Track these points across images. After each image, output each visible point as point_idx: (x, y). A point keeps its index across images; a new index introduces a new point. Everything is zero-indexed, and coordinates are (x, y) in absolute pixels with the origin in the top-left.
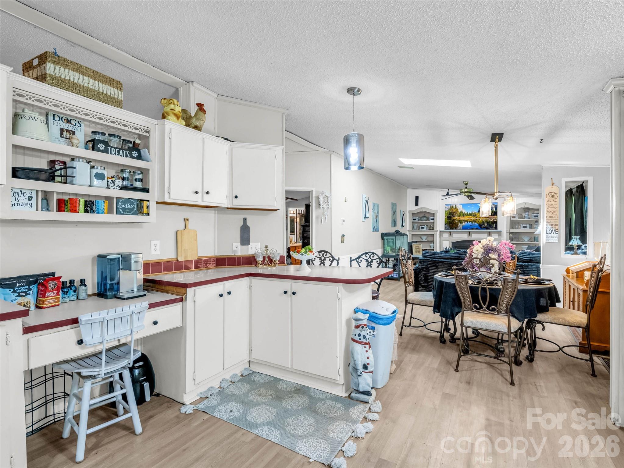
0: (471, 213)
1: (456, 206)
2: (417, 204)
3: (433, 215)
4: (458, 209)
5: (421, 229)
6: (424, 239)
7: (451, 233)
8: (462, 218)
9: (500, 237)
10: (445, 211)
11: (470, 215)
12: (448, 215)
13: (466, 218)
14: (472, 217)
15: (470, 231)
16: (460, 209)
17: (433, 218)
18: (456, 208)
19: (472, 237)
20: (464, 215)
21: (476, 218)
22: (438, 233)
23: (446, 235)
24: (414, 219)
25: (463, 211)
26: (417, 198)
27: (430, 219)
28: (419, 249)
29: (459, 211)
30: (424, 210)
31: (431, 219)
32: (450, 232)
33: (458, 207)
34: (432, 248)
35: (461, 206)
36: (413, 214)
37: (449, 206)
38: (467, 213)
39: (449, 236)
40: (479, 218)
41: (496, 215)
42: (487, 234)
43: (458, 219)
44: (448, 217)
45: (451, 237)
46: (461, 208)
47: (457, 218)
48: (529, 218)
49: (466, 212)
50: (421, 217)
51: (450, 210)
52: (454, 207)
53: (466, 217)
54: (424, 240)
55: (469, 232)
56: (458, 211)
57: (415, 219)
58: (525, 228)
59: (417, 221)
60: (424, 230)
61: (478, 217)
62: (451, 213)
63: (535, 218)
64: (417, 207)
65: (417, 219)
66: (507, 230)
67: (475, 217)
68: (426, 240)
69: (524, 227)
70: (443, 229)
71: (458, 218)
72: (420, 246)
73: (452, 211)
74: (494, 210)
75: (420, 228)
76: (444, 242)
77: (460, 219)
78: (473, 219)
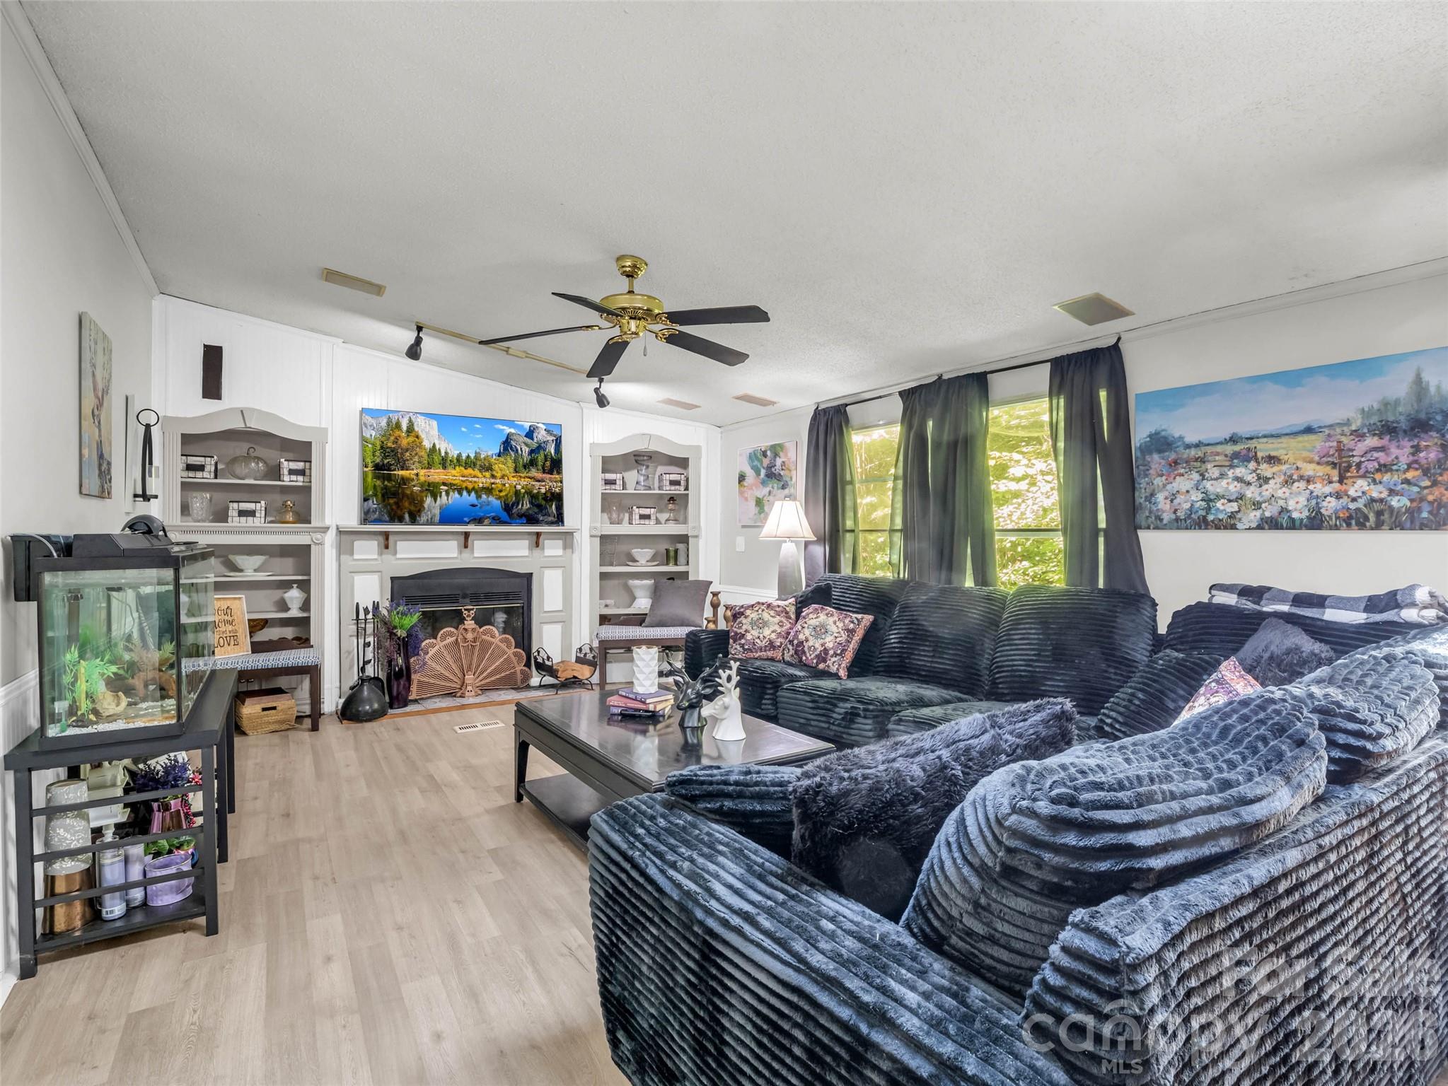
0: (472, 456)
1: (410, 421)
2: (212, 387)
3: (302, 450)
4: (423, 435)
5: (235, 521)
6: (250, 568)
7: (391, 538)
8: (437, 475)
9: (569, 551)
10: (364, 440)
11: (469, 463)
12: (378, 460)
13: (454, 475)
14: (477, 472)
15: (471, 528)
16: (430, 434)
17: (300, 465)
18: (410, 430)
19: (476, 555)
20: (445, 463)
21: (493, 476)
22: (330, 538)
23: (367, 550)
24: (190, 468)
25: (443, 446)
26: (213, 358)
27: (286, 472)
28: (231, 623)
29: (427, 444)
30: (254, 424)
31: (291, 472)
32: (386, 535)
33: (421, 425)
34: (294, 612)
35: (435, 423)
36: (187, 439)
37: (384, 423)
38: (459, 455)
39: (380, 554)
40: (503, 477)
41: (560, 472)
42: (526, 543)
43: (422, 479)
44: (377, 467)
45: (388, 557)
46: (435, 432)
47: (416, 473)
48: (650, 488)
49: (454, 453)
50: (235, 460)
51: (386, 435)
52: (404, 427)
53: (454, 472)
54: (250, 575)
55: (467, 535)
56: (420, 446)
57: (201, 468)
58: (647, 522)
59: (207, 476)
60: (258, 521)
61: (499, 475)
62: (393, 450)
63: (673, 488)
64: (212, 406)
65: (210, 464)
66: (591, 528)
67: (488, 474)
68: (262, 576)
69: (642, 517)
70: (351, 519)
71: (422, 472)
72: (235, 605)
73: (396, 443)
74: (553, 451)
75: (233, 512)
76: (358, 579)
77: (431, 479)
78: (483, 480)
